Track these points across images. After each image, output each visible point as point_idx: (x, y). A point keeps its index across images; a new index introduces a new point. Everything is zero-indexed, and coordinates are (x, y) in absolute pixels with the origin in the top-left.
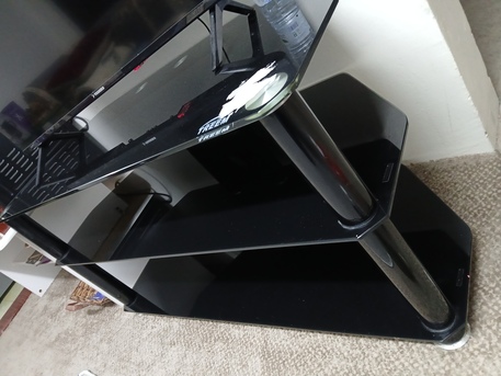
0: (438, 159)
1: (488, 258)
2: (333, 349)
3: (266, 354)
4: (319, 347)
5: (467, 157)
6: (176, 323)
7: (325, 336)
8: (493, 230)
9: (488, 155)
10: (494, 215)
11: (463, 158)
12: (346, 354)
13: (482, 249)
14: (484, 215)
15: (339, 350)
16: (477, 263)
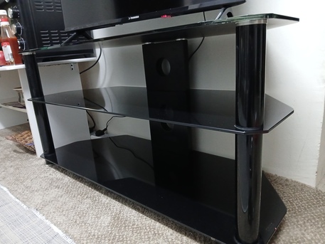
0: (280, 175)
1: (288, 233)
2: (163, 234)
3: (116, 218)
4: (154, 229)
5: (297, 182)
6: (67, 179)
7: (162, 226)
8: (298, 221)
9: (310, 188)
10: (301, 215)
11: (295, 182)
12: (170, 240)
13: (286, 228)
14: (295, 213)
15: (167, 236)
16: (280, 233)
